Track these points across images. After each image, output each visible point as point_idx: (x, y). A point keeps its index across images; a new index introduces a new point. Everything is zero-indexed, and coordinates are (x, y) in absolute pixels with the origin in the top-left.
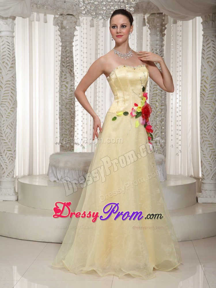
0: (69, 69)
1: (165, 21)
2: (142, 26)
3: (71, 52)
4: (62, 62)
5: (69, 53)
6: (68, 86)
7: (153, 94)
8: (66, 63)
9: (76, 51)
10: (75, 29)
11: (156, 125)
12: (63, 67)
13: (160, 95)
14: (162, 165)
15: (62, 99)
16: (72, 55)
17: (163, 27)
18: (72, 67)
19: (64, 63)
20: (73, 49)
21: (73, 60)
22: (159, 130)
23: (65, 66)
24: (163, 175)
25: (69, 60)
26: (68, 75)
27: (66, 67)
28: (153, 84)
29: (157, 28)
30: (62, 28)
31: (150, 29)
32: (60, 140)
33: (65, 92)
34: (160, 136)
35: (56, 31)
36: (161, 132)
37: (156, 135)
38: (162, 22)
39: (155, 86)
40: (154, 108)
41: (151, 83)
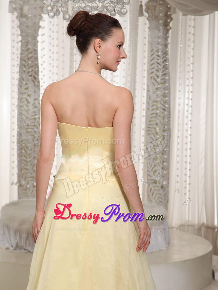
0: (32, 76)
1: (172, 10)
2: (137, 16)
3: (36, 51)
4: (22, 66)
5: (31, 52)
6: (31, 100)
7: (152, 114)
8: (27, 67)
9: (42, 50)
10: (41, 18)
11: (155, 158)
12: (23, 72)
13: (162, 115)
15: (22, 118)
18: (36, 73)
19: (25, 66)
20: (37, 47)
21: (38, 64)
22: (159, 165)
23: (27, 71)
25: (32, 62)
26: (31, 85)
27: (28, 73)
28: (152, 99)
29: (160, 20)
30: (21, 16)
31: (149, 20)
32: (19, 176)
33: (26, 109)
34: (161, 174)
35: (13, 21)
36: (163, 168)
37: (155, 171)
38: (167, 12)
39: (155, 103)
40: (153, 134)
41: (150, 98)
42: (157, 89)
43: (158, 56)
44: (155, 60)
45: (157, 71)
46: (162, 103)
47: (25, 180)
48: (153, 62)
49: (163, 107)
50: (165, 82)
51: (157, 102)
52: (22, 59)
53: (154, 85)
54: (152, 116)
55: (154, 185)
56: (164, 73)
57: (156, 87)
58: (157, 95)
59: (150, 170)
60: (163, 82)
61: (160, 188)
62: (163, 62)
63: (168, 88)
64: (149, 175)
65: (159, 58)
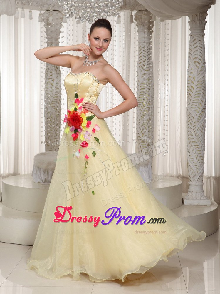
0: (55, 67)
1: (153, 18)
2: (130, 23)
6: (54, 83)
7: (141, 92)
10: (61, 25)
11: (143, 124)
13: (148, 93)
15: (47, 96)
17: (151, 24)
22: (146, 130)
26: (54, 72)
28: (141, 82)
29: (145, 25)
30: (48, 24)
31: (137, 26)
32: (46, 138)
33: (51, 90)
34: (147, 135)
35: (42, 28)
36: (148, 131)
37: (143, 134)
38: (150, 20)
39: (143, 85)
40: (141, 106)
41: (139, 81)
42: (144, 74)
43: (144, 51)
44: (142, 53)
45: (144, 61)
46: (147, 84)
47: (50, 140)
48: (141, 55)
49: (149, 88)
50: (149, 70)
51: (144, 83)
54: (141, 94)
55: (143, 143)
56: (148, 63)
57: (143, 73)
58: (144, 79)
59: (140, 133)
60: (148, 69)
61: (147, 146)
62: (148, 55)
63: (152, 73)
64: (139, 137)
65: (145, 52)
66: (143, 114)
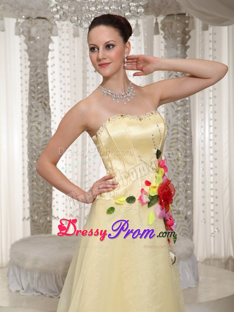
0: (43, 103)
1: (190, 26)
2: (153, 34)
3: (45, 76)
4: (31, 92)
5: (41, 78)
6: (42, 128)
7: (172, 139)
8: (36, 93)
9: (52, 74)
10: (50, 41)
11: (177, 187)
12: (33, 99)
13: (183, 140)
14: (191, 258)
15: (32, 148)
16: (46, 80)
17: (186, 36)
18: (46, 99)
19: (34, 92)
20: (47, 71)
21: (48, 89)
22: (182, 195)
23: (36, 98)
24: (194, 274)
25: (42, 88)
26: (41, 111)
27: (38, 99)
28: (172, 123)
29: (177, 37)
30: (30, 38)
31: (165, 39)
32: (31, 211)
33: (37, 138)
34: (184, 203)
35: (21, 44)
36: (186, 197)
37: (178, 201)
38: (185, 28)
39: (175, 127)
41: (169, 122)
42: (177, 112)
46: (183, 126)
47: (37, 215)
49: (184, 131)
50: (185, 104)
51: (177, 125)
52: (31, 85)
53: (174, 108)
54: (172, 141)
55: (177, 216)
57: (176, 109)
58: (177, 119)
60: (183, 104)
61: (184, 219)
63: (188, 110)
66: (177, 172)
